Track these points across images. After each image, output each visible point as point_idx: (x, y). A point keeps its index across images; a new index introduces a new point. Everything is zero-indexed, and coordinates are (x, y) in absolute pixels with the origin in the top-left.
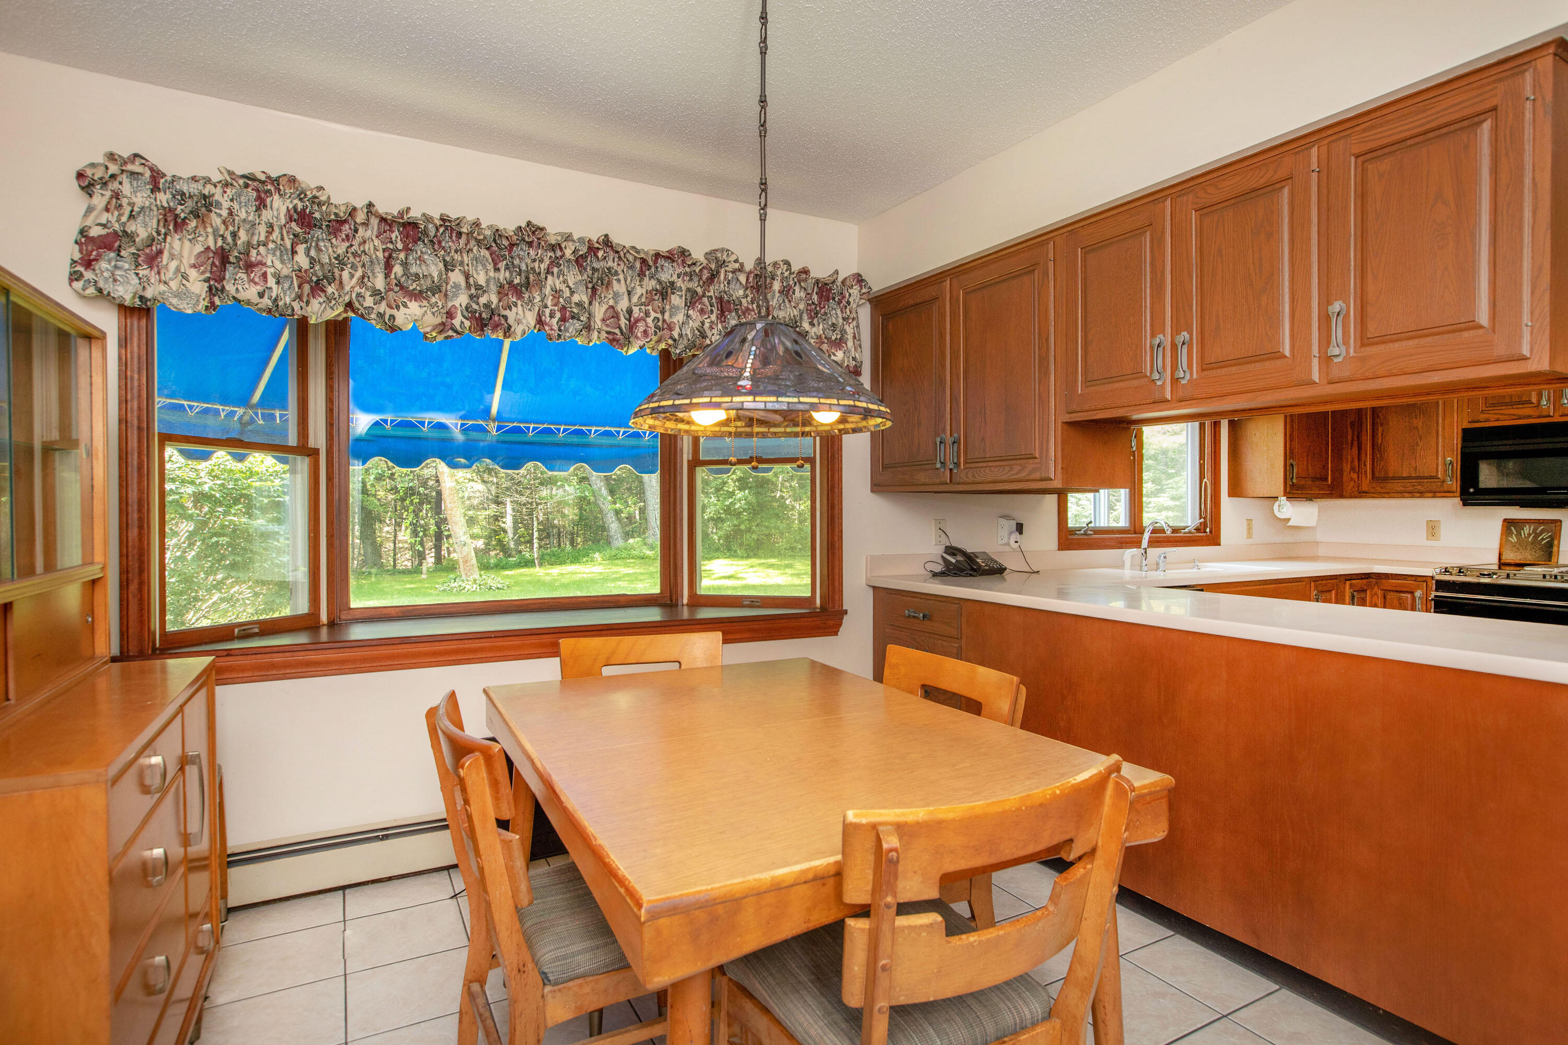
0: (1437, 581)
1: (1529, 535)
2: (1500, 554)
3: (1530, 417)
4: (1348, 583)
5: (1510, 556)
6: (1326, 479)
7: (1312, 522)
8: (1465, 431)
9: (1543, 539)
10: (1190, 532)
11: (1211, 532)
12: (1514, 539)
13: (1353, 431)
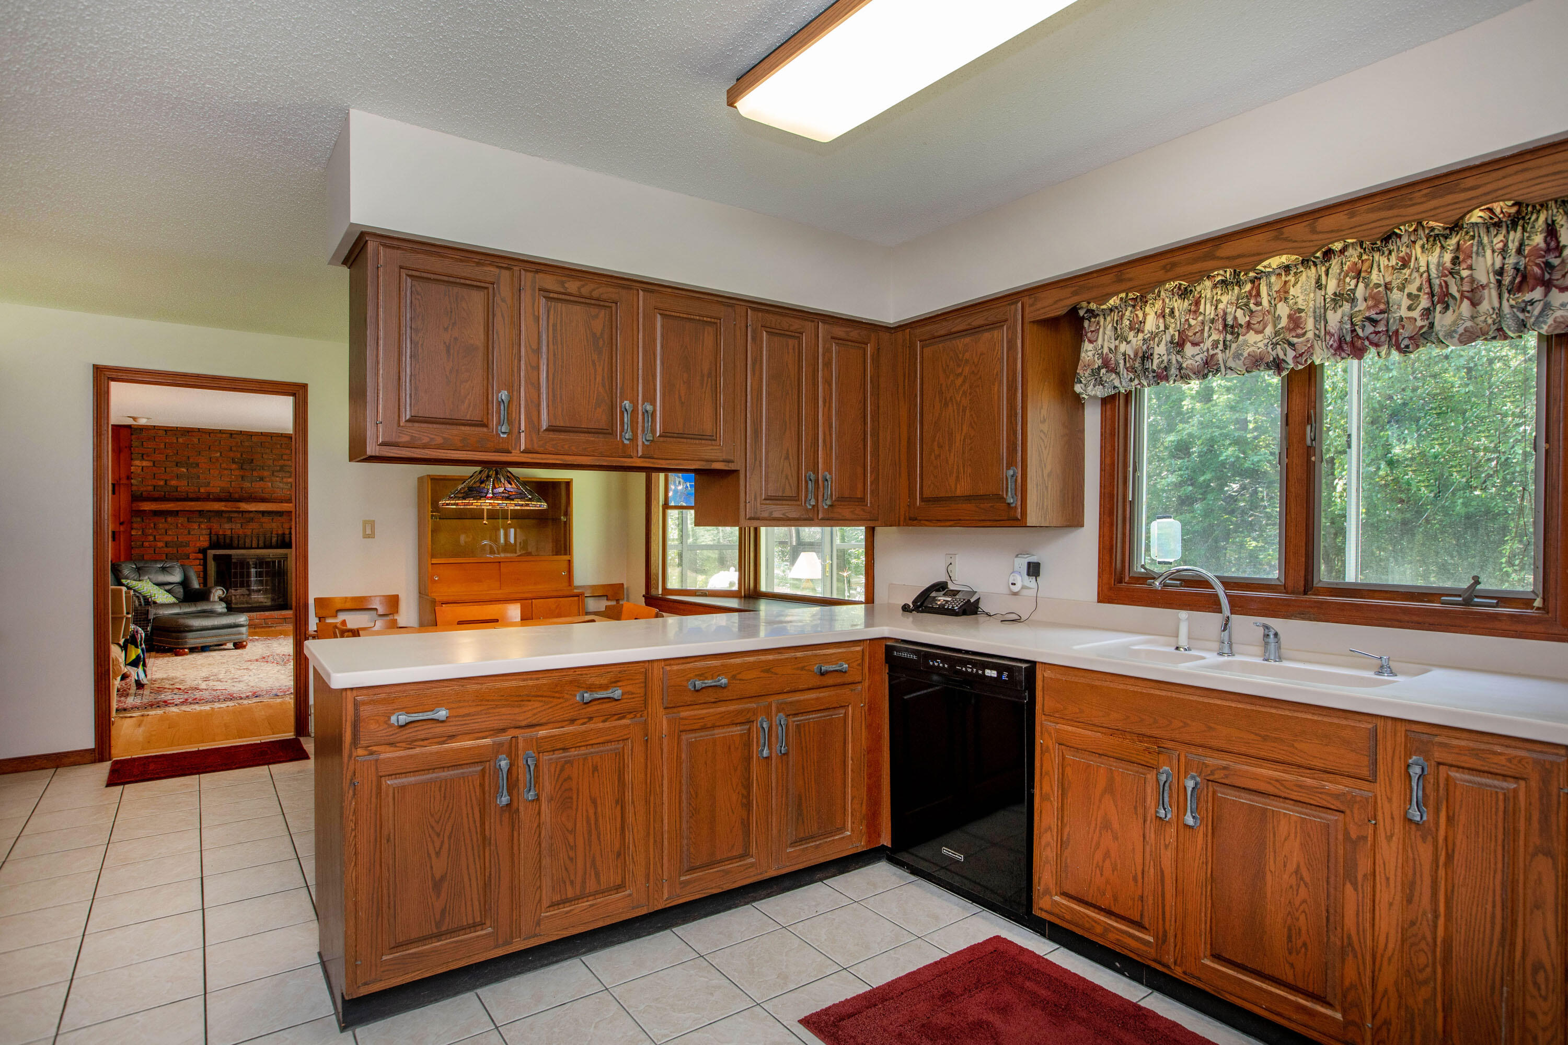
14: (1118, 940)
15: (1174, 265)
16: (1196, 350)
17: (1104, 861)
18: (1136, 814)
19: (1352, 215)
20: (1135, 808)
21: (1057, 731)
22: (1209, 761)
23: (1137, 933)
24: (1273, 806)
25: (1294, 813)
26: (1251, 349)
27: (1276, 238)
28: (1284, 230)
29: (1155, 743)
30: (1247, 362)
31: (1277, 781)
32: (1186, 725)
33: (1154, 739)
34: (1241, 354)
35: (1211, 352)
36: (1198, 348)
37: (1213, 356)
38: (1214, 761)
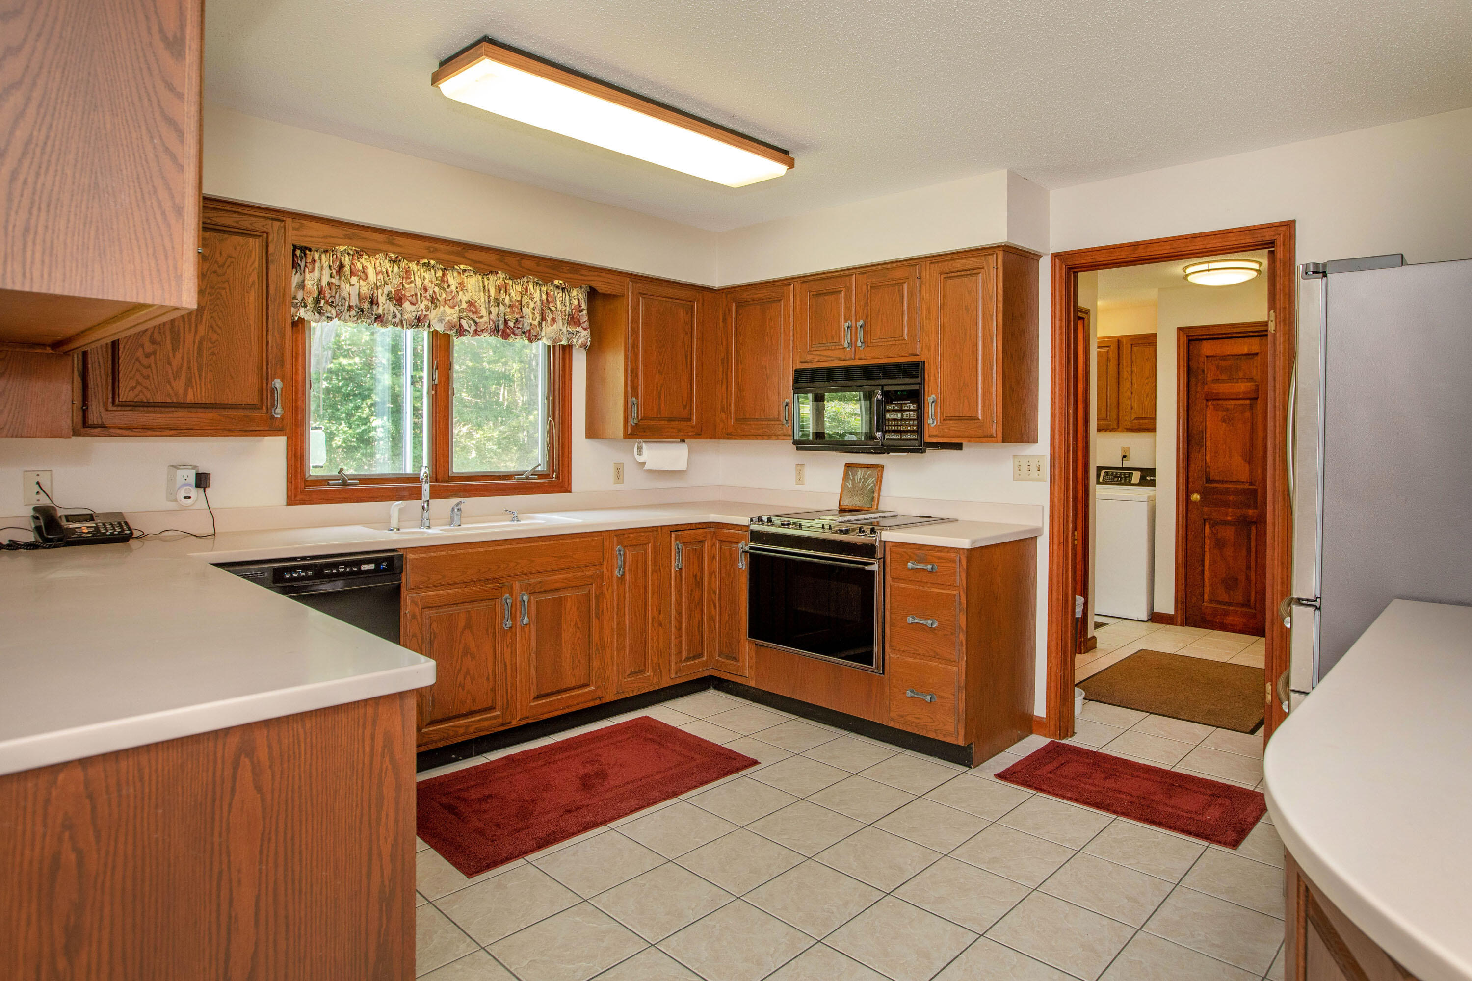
0: (752, 532)
1: (860, 479)
2: (840, 500)
3: (839, 359)
4: (673, 534)
5: (847, 503)
6: (690, 419)
7: (682, 465)
8: (797, 372)
9: (868, 485)
10: (528, 478)
11: (557, 477)
12: (850, 484)
13: (723, 367)
14: (476, 728)
15: (436, 250)
16: (413, 308)
17: (465, 679)
18: (488, 634)
19: (538, 265)
20: (487, 630)
21: (422, 598)
22: (531, 581)
23: (489, 715)
24: (563, 594)
25: (572, 594)
26: (450, 318)
27: (501, 261)
28: (506, 258)
29: (497, 582)
30: (446, 326)
31: (566, 579)
32: (518, 563)
33: (496, 580)
34: (444, 320)
35: (425, 313)
36: (414, 307)
37: (426, 316)
38: (533, 580)
